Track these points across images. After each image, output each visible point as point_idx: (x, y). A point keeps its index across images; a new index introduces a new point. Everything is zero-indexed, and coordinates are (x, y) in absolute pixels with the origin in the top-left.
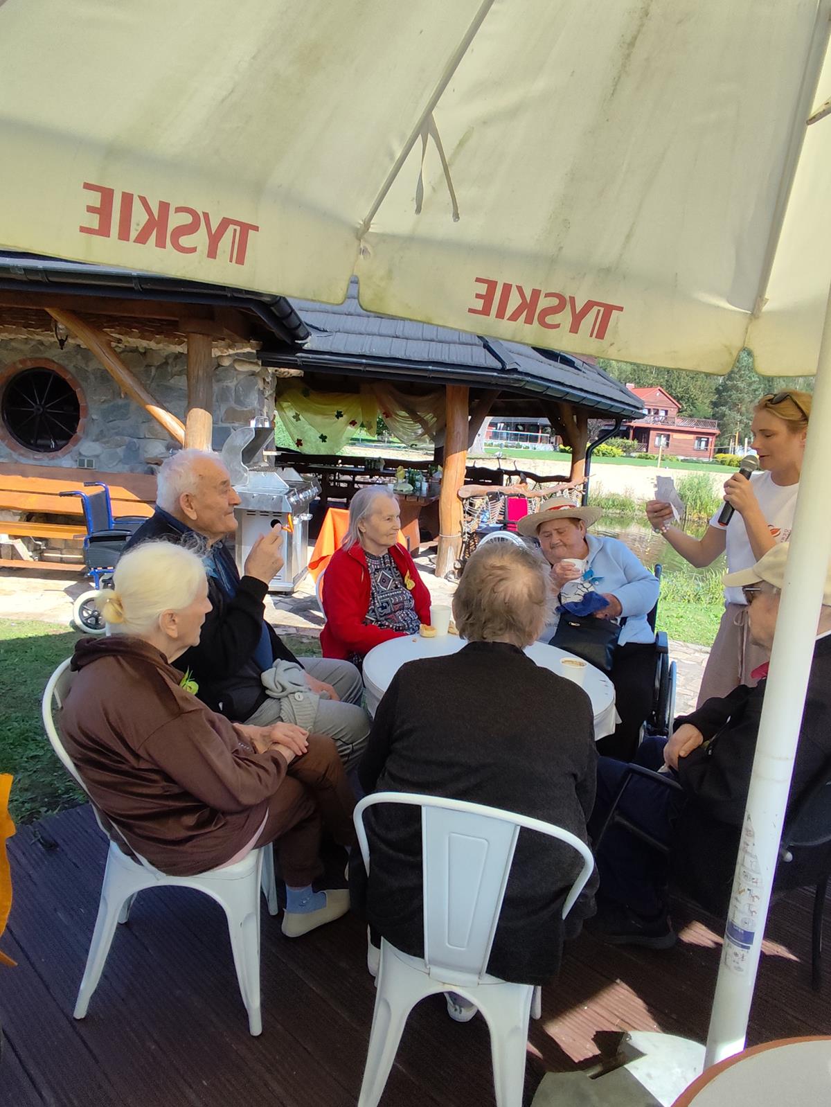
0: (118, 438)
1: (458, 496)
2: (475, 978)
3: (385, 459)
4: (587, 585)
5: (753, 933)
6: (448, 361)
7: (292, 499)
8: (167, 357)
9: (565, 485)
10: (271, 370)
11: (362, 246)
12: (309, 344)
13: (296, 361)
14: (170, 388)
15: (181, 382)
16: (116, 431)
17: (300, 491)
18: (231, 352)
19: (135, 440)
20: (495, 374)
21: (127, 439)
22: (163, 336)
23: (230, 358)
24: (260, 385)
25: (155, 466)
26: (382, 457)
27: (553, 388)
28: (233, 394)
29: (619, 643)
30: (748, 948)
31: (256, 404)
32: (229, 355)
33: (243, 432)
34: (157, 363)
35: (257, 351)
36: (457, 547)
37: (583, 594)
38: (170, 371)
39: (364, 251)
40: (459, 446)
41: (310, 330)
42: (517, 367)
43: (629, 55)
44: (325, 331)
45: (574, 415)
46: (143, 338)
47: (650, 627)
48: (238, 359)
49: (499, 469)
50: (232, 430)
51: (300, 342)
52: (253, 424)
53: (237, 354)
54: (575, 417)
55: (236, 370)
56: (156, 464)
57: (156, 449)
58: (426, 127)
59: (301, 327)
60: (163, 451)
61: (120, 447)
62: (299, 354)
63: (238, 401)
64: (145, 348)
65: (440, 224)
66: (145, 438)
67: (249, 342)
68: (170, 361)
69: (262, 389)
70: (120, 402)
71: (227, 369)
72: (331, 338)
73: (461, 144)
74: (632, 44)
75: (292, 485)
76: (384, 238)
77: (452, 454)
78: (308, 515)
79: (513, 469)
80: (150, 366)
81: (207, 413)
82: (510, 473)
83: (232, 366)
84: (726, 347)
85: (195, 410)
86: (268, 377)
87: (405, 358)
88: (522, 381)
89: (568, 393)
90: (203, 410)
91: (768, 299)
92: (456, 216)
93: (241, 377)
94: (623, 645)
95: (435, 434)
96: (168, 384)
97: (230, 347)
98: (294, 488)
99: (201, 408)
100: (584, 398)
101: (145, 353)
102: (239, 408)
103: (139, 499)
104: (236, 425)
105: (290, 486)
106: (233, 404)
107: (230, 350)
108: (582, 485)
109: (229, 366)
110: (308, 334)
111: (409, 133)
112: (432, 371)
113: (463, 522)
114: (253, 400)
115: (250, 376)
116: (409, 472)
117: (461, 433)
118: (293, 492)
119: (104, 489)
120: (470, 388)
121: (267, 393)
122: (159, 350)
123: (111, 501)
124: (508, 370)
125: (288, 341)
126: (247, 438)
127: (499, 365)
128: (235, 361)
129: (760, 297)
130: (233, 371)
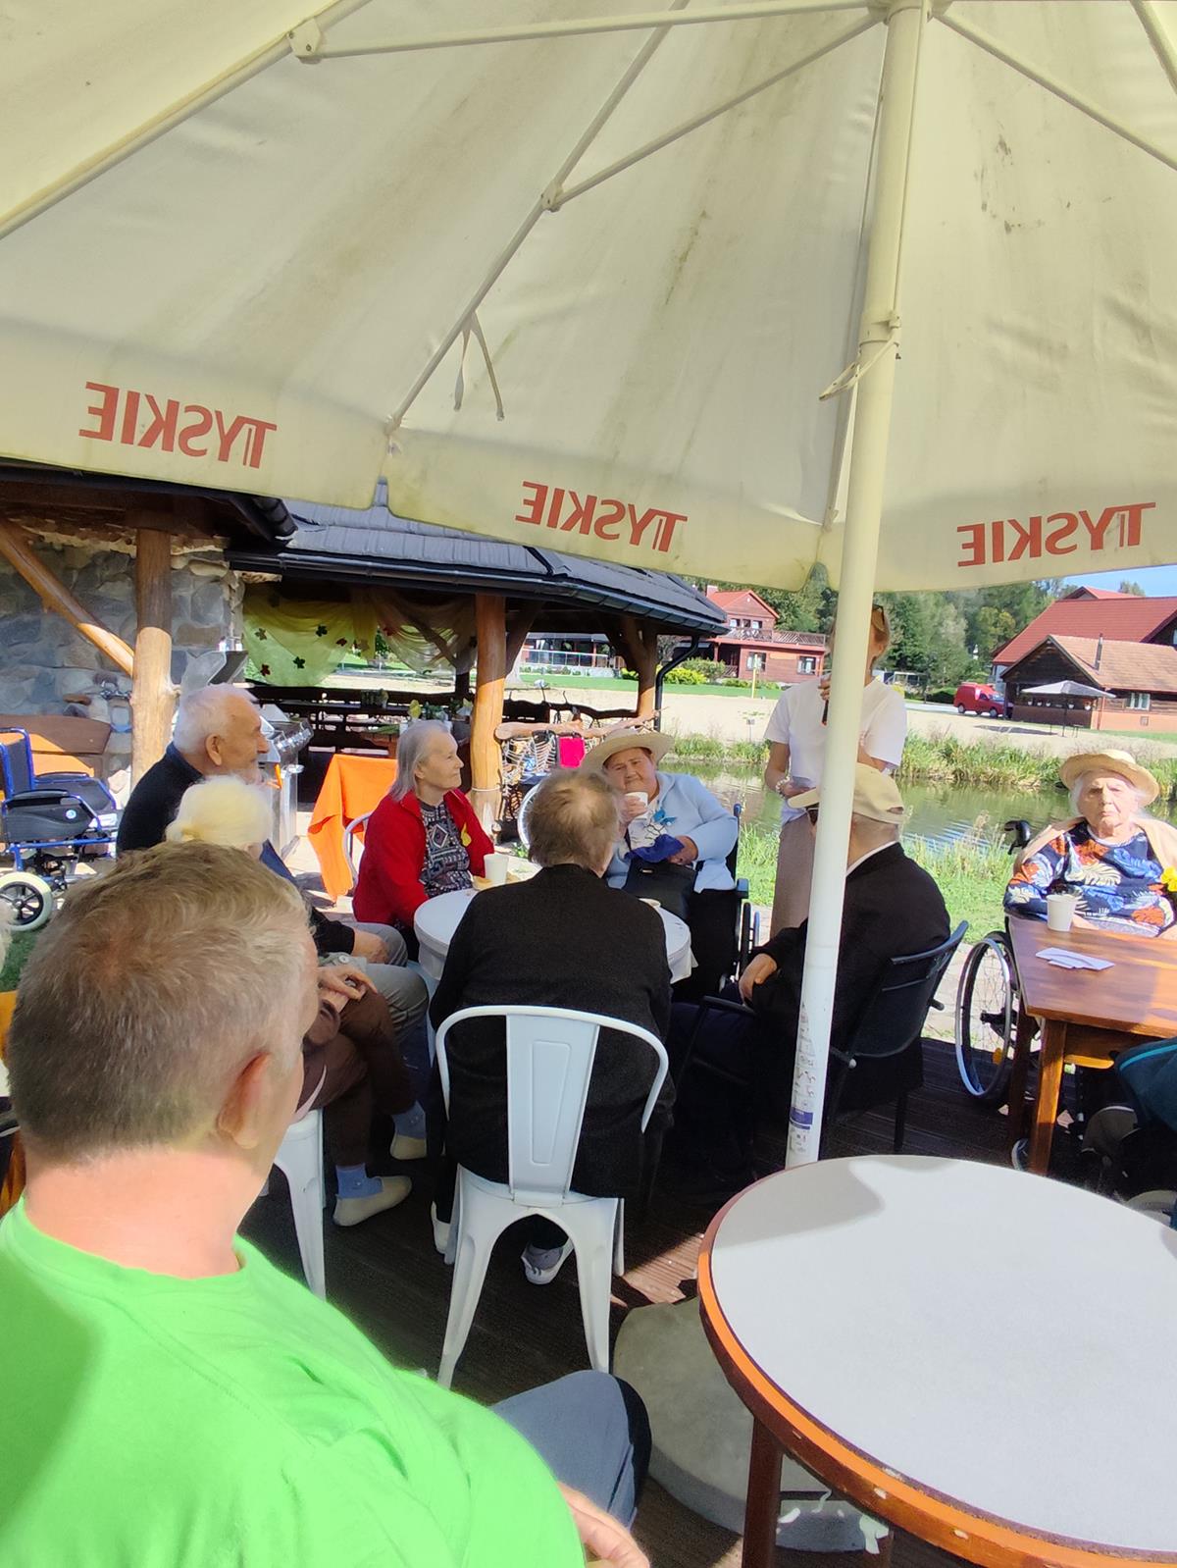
0: (24, 667)
1: (495, 735)
2: (559, 1197)
3: (389, 692)
4: (659, 827)
5: (812, 1114)
6: (479, 565)
7: (280, 745)
8: (95, 557)
9: (631, 721)
10: (237, 574)
11: (391, 443)
12: (296, 540)
13: (278, 563)
14: (98, 599)
15: (120, 590)
16: (21, 658)
17: (289, 734)
18: (186, 550)
19: (49, 670)
20: (540, 581)
21: (37, 669)
22: (90, 529)
23: (184, 559)
24: (226, 594)
25: (79, 706)
26: (385, 689)
27: (612, 598)
28: (190, 607)
29: (696, 889)
30: (809, 1128)
31: (221, 619)
32: (183, 555)
33: (210, 658)
34: (79, 566)
35: (224, 550)
36: (496, 803)
37: (655, 837)
38: (99, 575)
39: (393, 449)
40: (494, 674)
41: (297, 523)
42: (566, 571)
43: (680, 268)
44: (314, 524)
45: (638, 630)
46: (61, 531)
47: (729, 873)
48: (195, 560)
49: (544, 702)
50: (188, 655)
51: (282, 538)
52: (223, 647)
53: (194, 554)
54: (640, 633)
55: (192, 574)
56: (81, 702)
57: (80, 682)
58: (468, 324)
59: (287, 521)
60: (89, 685)
61: (27, 679)
62: (282, 555)
63: (197, 617)
64: (63, 545)
65: (481, 421)
66: (63, 667)
67: (212, 536)
68: (100, 561)
69: (227, 599)
70: (27, 618)
71: (179, 572)
72: (323, 533)
73: (507, 341)
74: (683, 258)
75: (278, 727)
76: (417, 434)
77: (484, 683)
78: (298, 766)
79: (561, 701)
80: (73, 569)
81: (165, 633)
82: (559, 708)
83: (186, 569)
84: (797, 561)
85: (147, 629)
86: (234, 584)
87: (422, 560)
88: (573, 589)
89: (630, 604)
90: (159, 630)
91: (837, 511)
92: (501, 415)
93: (199, 584)
94: (700, 892)
95: (455, 656)
96: (96, 594)
97: (185, 544)
98: (280, 731)
99: (157, 627)
100: (652, 610)
101: (63, 551)
102: (197, 625)
103: (62, 750)
104: (194, 648)
105: (276, 729)
106: (189, 620)
107: (185, 548)
108: (653, 722)
109: (183, 569)
110: (295, 528)
111: (450, 328)
112: (459, 576)
113: (502, 772)
114: (217, 615)
115: (212, 582)
116: (427, 709)
117: (497, 655)
118: (279, 737)
119: (23, 737)
120: (507, 599)
121: (234, 604)
122: (83, 547)
123: (34, 756)
124: (556, 576)
125: (267, 537)
126: (215, 665)
127: (544, 570)
128: (192, 562)
129: (830, 508)
130: (188, 576)
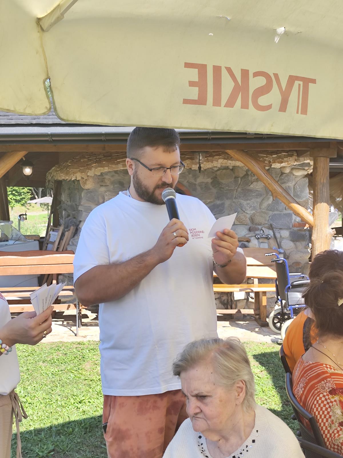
8: (246, 172)
23: (289, 167)
25: (246, 243)
28: (293, 191)
34: (241, 175)
55: (294, 175)
70: (218, 202)
80: (237, 177)
85: (319, 204)
96: (249, 188)
99: (323, 202)
109: (289, 173)
128: (293, 169)
130: (292, 176)
